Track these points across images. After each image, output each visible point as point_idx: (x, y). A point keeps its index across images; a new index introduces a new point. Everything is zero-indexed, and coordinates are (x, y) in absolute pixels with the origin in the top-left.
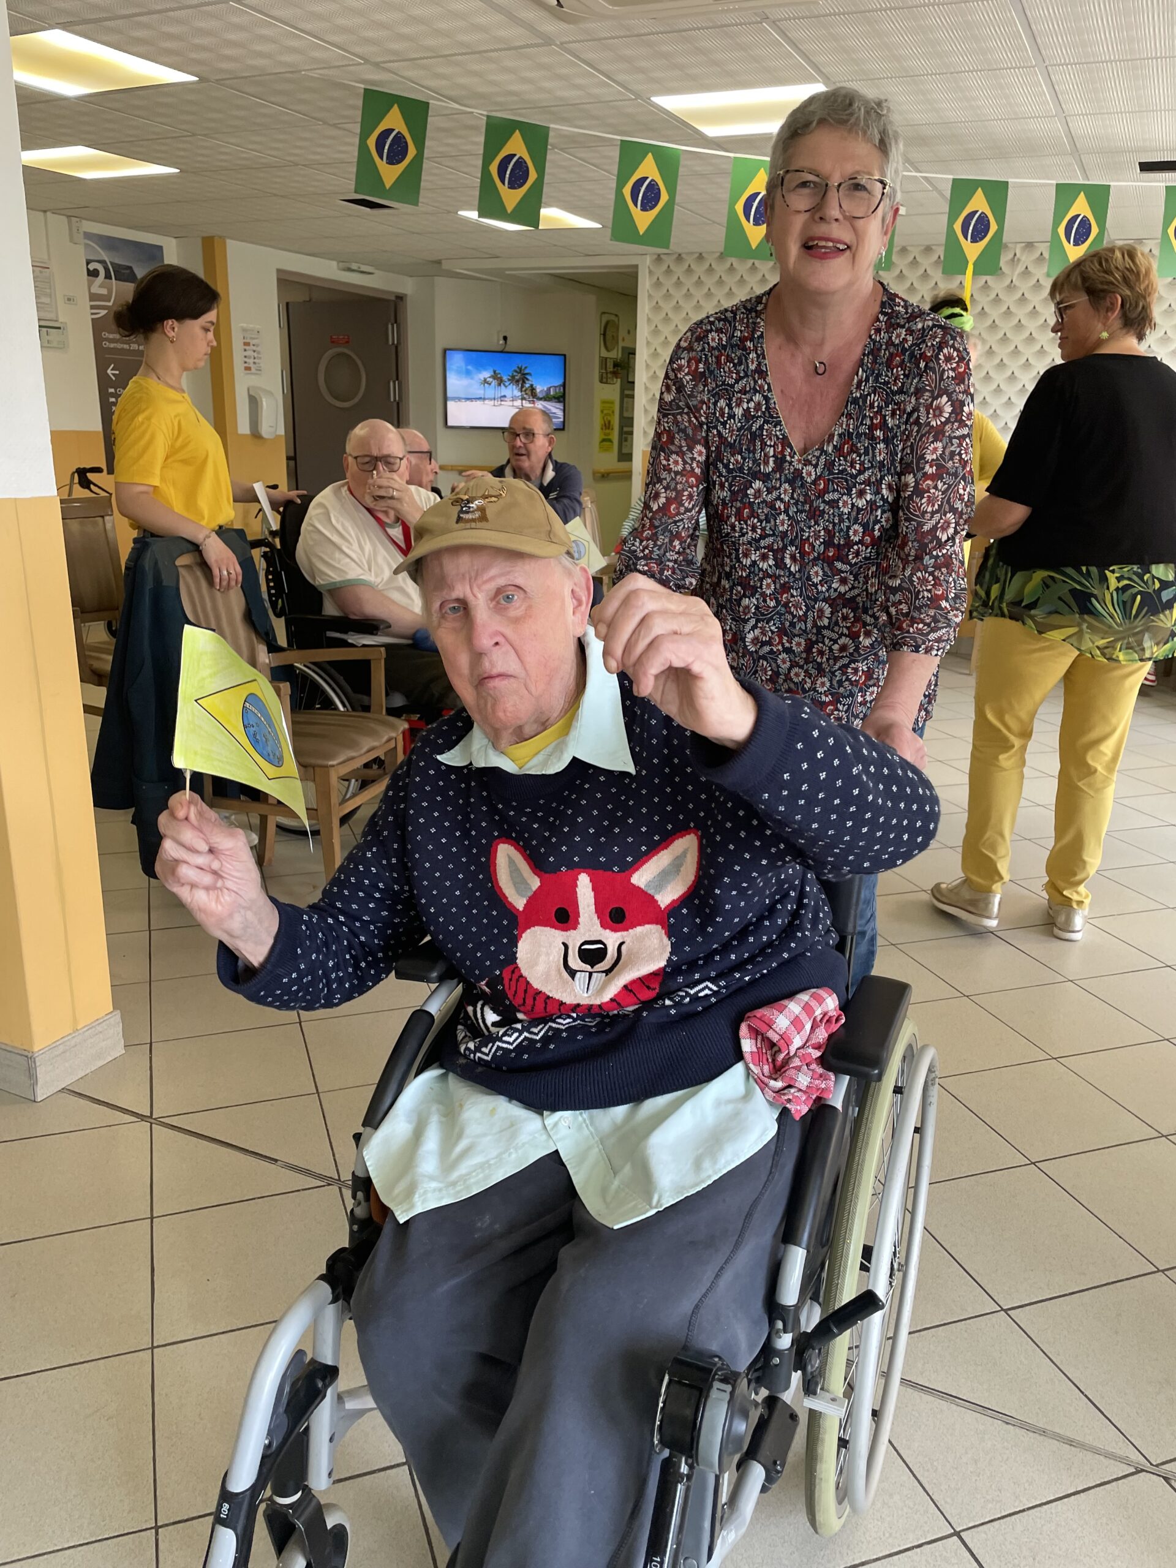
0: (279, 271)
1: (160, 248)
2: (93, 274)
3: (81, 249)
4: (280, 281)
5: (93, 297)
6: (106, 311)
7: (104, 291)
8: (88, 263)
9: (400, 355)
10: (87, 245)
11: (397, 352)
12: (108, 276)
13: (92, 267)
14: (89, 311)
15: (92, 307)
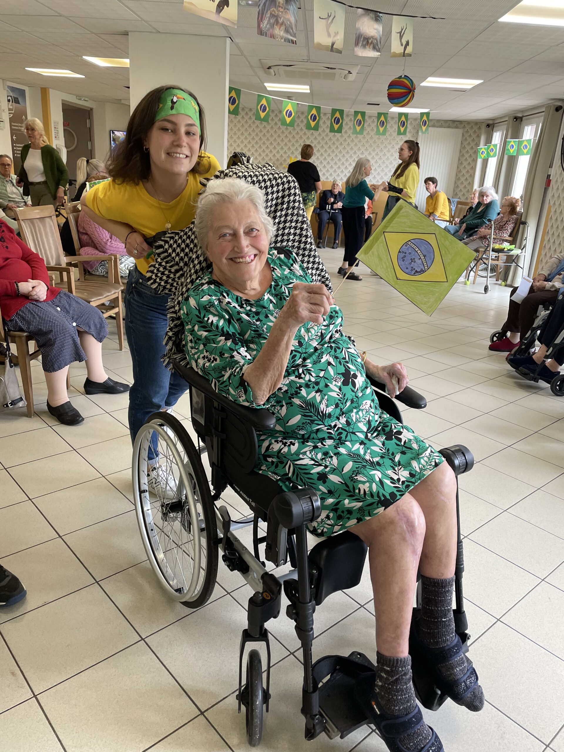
0: (62, 100)
1: (24, 90)
2: (9, 101)
3: (6, 92)
4: (63, 104)
5: (10, 110)
6: (12, 115)
7: (11, 107)
8: (8, 96)
9: (92, 131)
10: (7, 91)
11: (90, 131)
12: (12, 102)
13: (9, 98)
14: (8, 115)
15: (9, 113)
